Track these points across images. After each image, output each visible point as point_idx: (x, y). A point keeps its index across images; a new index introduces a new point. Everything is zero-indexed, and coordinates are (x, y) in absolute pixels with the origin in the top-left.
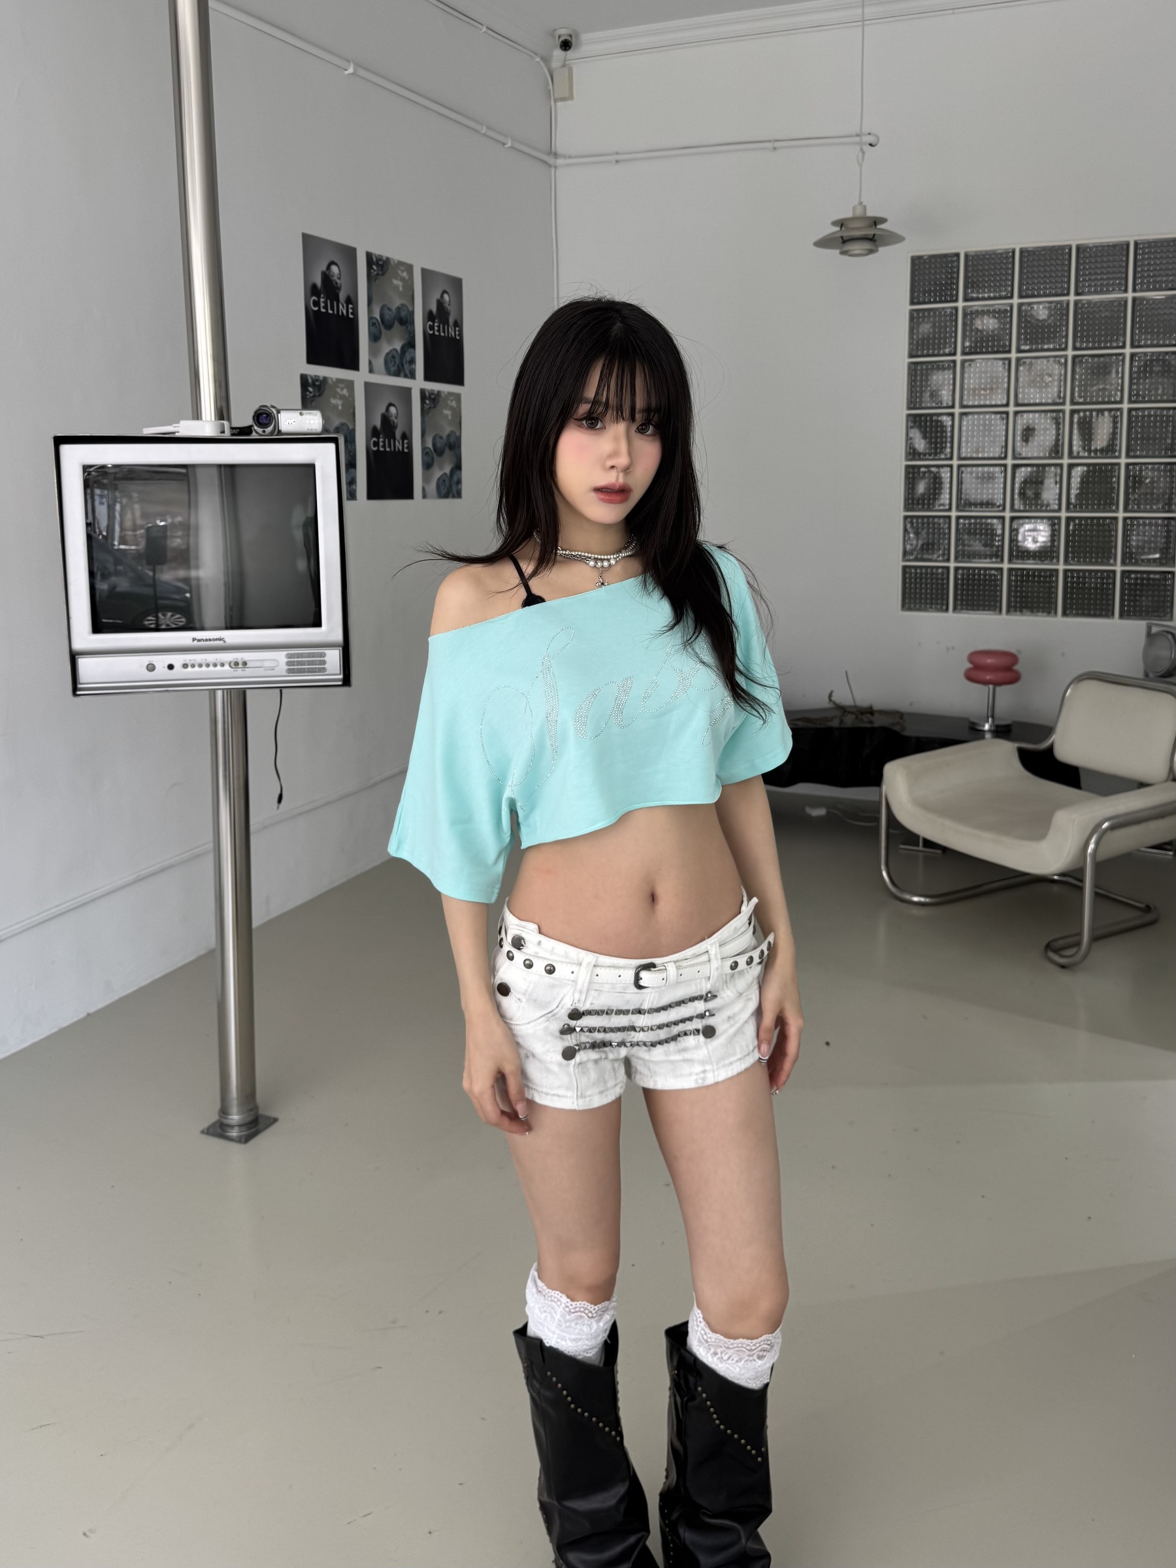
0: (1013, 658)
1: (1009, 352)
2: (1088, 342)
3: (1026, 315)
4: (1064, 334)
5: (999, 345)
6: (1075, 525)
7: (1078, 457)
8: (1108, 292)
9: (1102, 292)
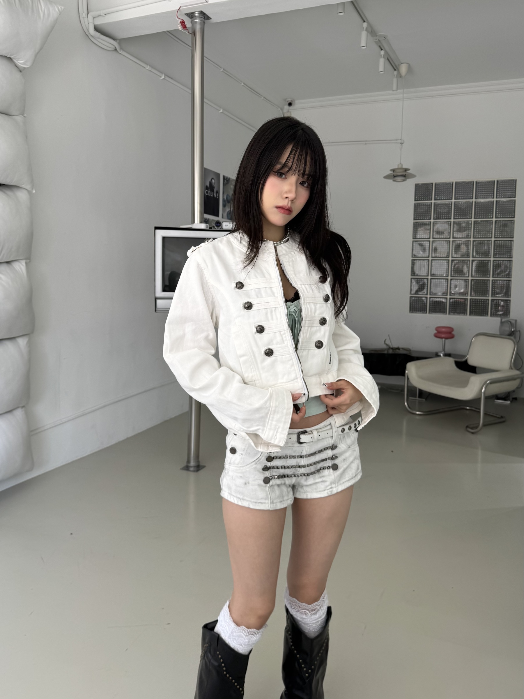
0: (452, 329)
1: (451, 219)
2: (479, 216)
3: (457, 206)
4: (471, 213)
5: (447, 216)
6: (474, 282)
7: (476, 257)
8: (487, 198)
9: (485, 198)
